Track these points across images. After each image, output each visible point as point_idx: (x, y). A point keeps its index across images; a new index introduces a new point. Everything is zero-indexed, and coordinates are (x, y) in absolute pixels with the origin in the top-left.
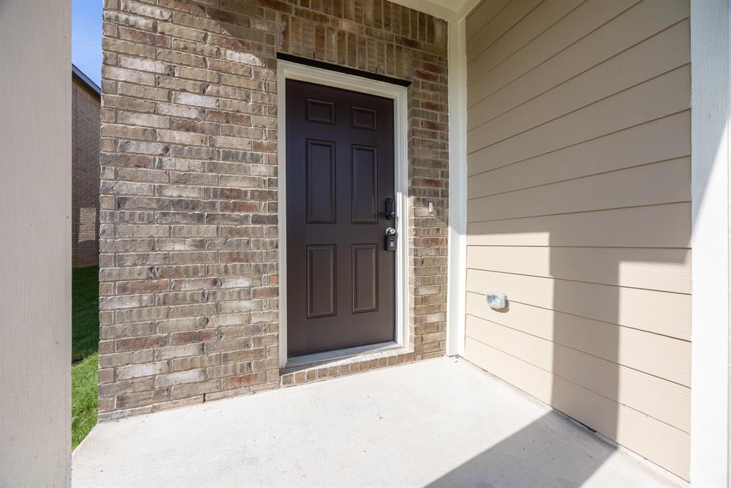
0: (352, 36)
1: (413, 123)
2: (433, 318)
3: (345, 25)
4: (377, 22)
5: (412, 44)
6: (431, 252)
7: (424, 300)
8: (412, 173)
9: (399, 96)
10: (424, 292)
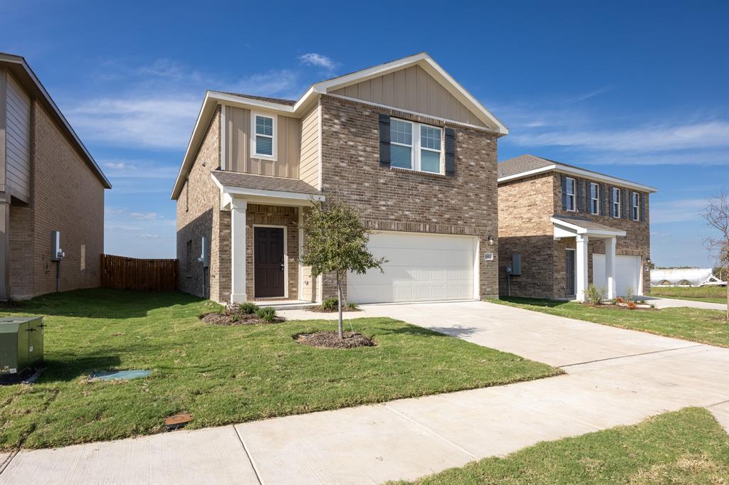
0: (271, 217)
1: (288, 237)
2: (294, 289)
3: (269, 214)
4: (278, 212)
5: (287, 215)
6: (293, 271)
7: (291, 284)
8: (288, 250)
9: (285, 228)
10: (291, 282)
